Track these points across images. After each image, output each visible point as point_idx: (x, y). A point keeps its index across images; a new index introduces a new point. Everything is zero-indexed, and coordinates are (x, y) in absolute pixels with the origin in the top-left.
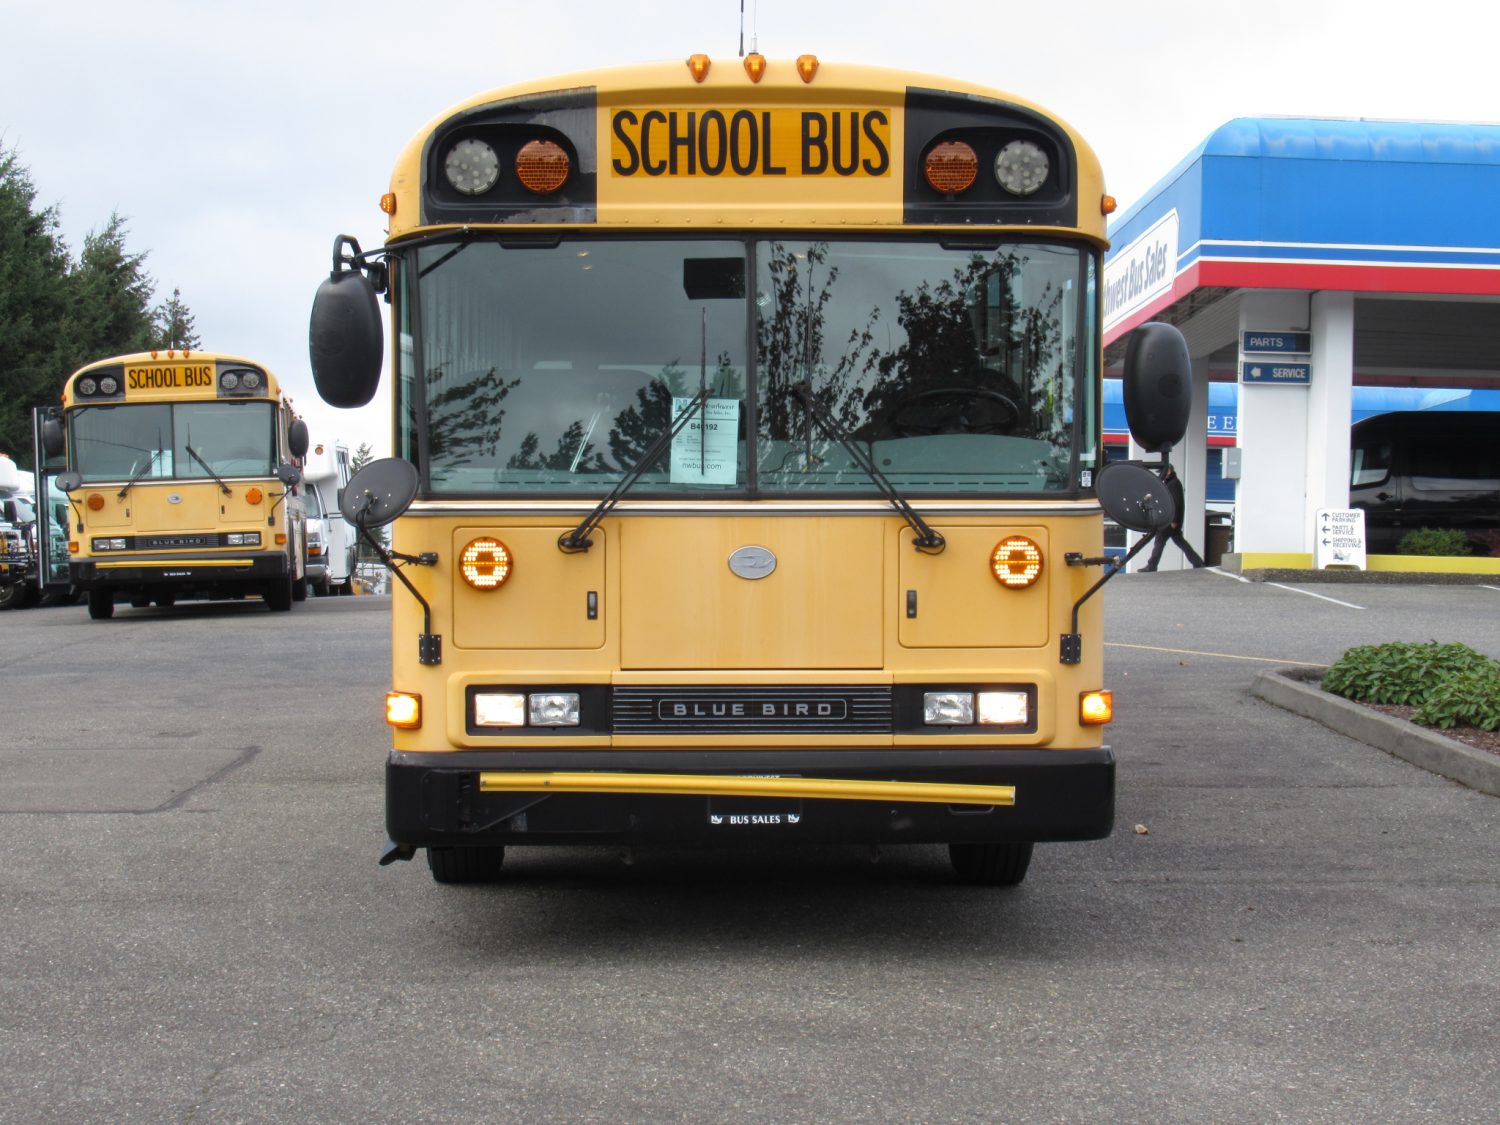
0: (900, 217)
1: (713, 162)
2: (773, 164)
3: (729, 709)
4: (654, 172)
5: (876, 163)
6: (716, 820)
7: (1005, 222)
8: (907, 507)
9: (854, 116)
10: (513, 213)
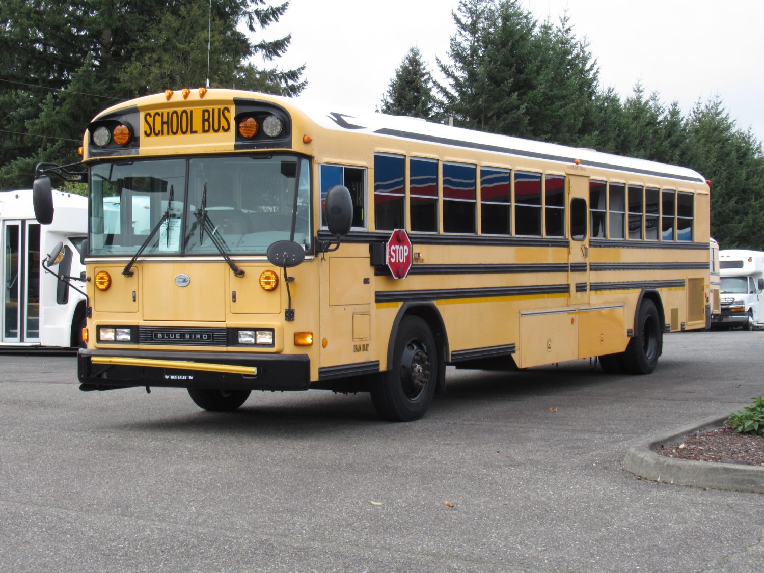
0: (233, 148)
1: (175, 130)
2: (193, 130)
3: (175, 336)
4: (157, 135)
5: (226, 127)
6: (167, 377)
7: (268, 148)
8: (229, 259)
9: (219, 110)
10: (114, 152)
